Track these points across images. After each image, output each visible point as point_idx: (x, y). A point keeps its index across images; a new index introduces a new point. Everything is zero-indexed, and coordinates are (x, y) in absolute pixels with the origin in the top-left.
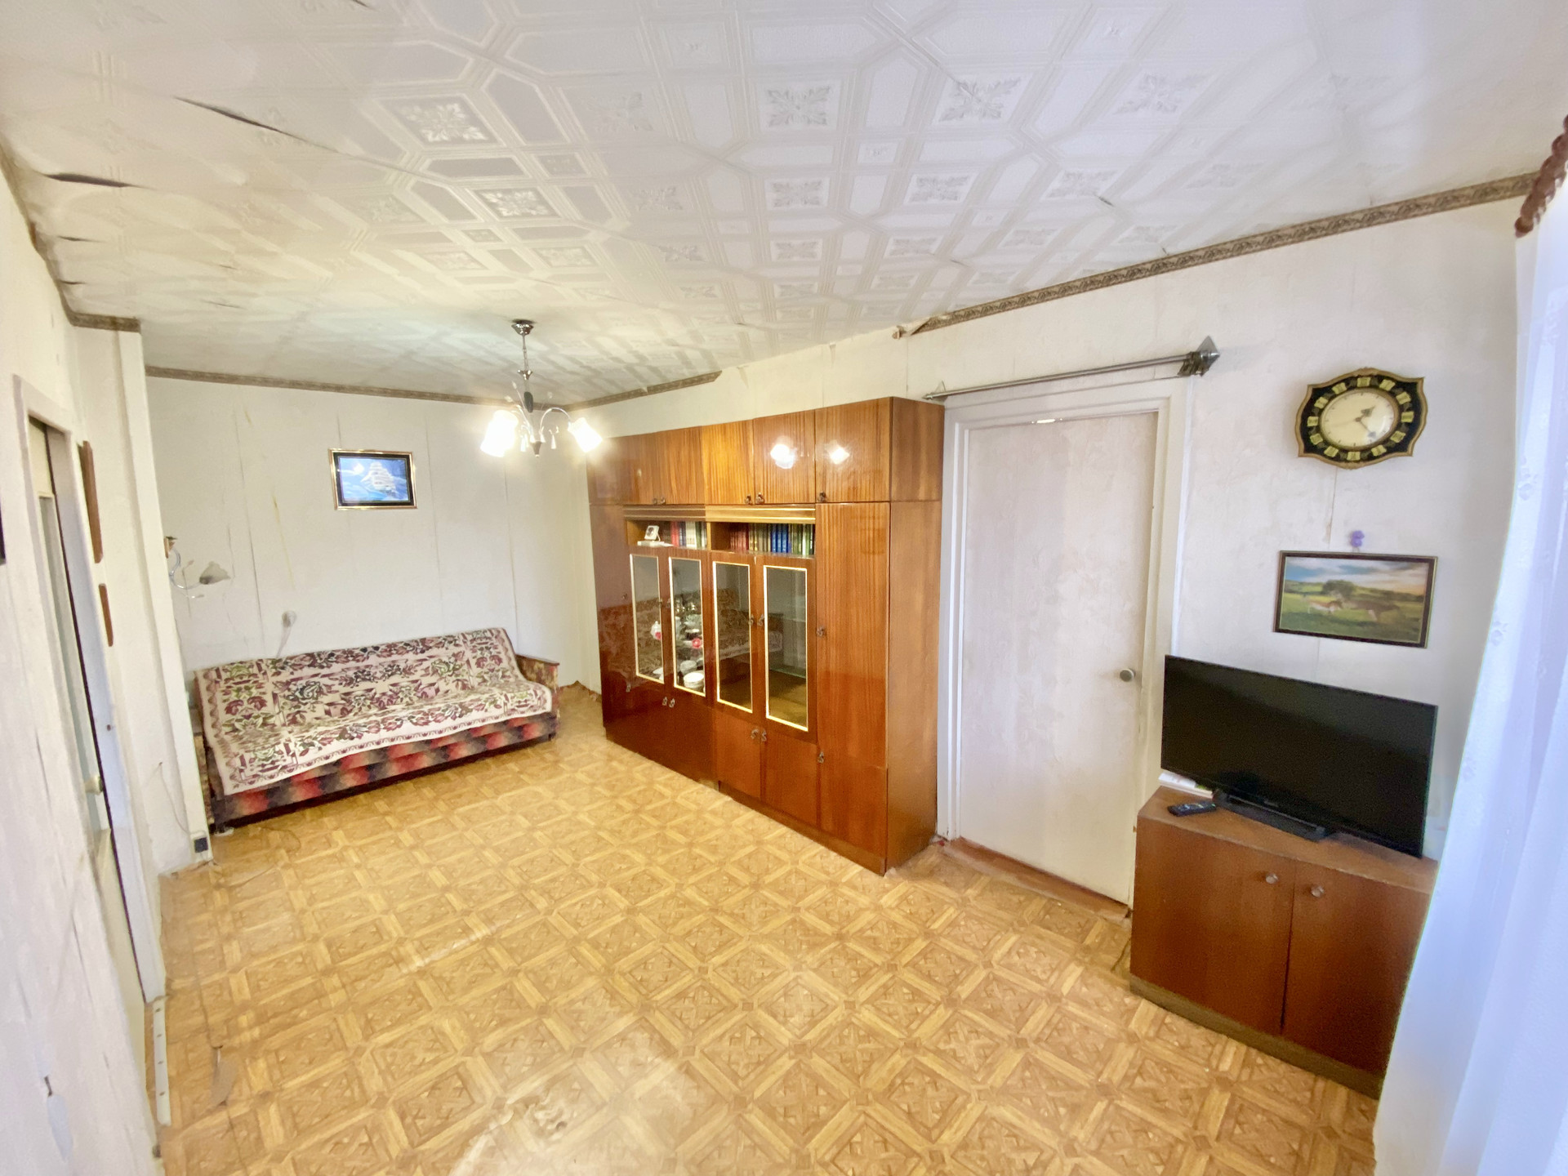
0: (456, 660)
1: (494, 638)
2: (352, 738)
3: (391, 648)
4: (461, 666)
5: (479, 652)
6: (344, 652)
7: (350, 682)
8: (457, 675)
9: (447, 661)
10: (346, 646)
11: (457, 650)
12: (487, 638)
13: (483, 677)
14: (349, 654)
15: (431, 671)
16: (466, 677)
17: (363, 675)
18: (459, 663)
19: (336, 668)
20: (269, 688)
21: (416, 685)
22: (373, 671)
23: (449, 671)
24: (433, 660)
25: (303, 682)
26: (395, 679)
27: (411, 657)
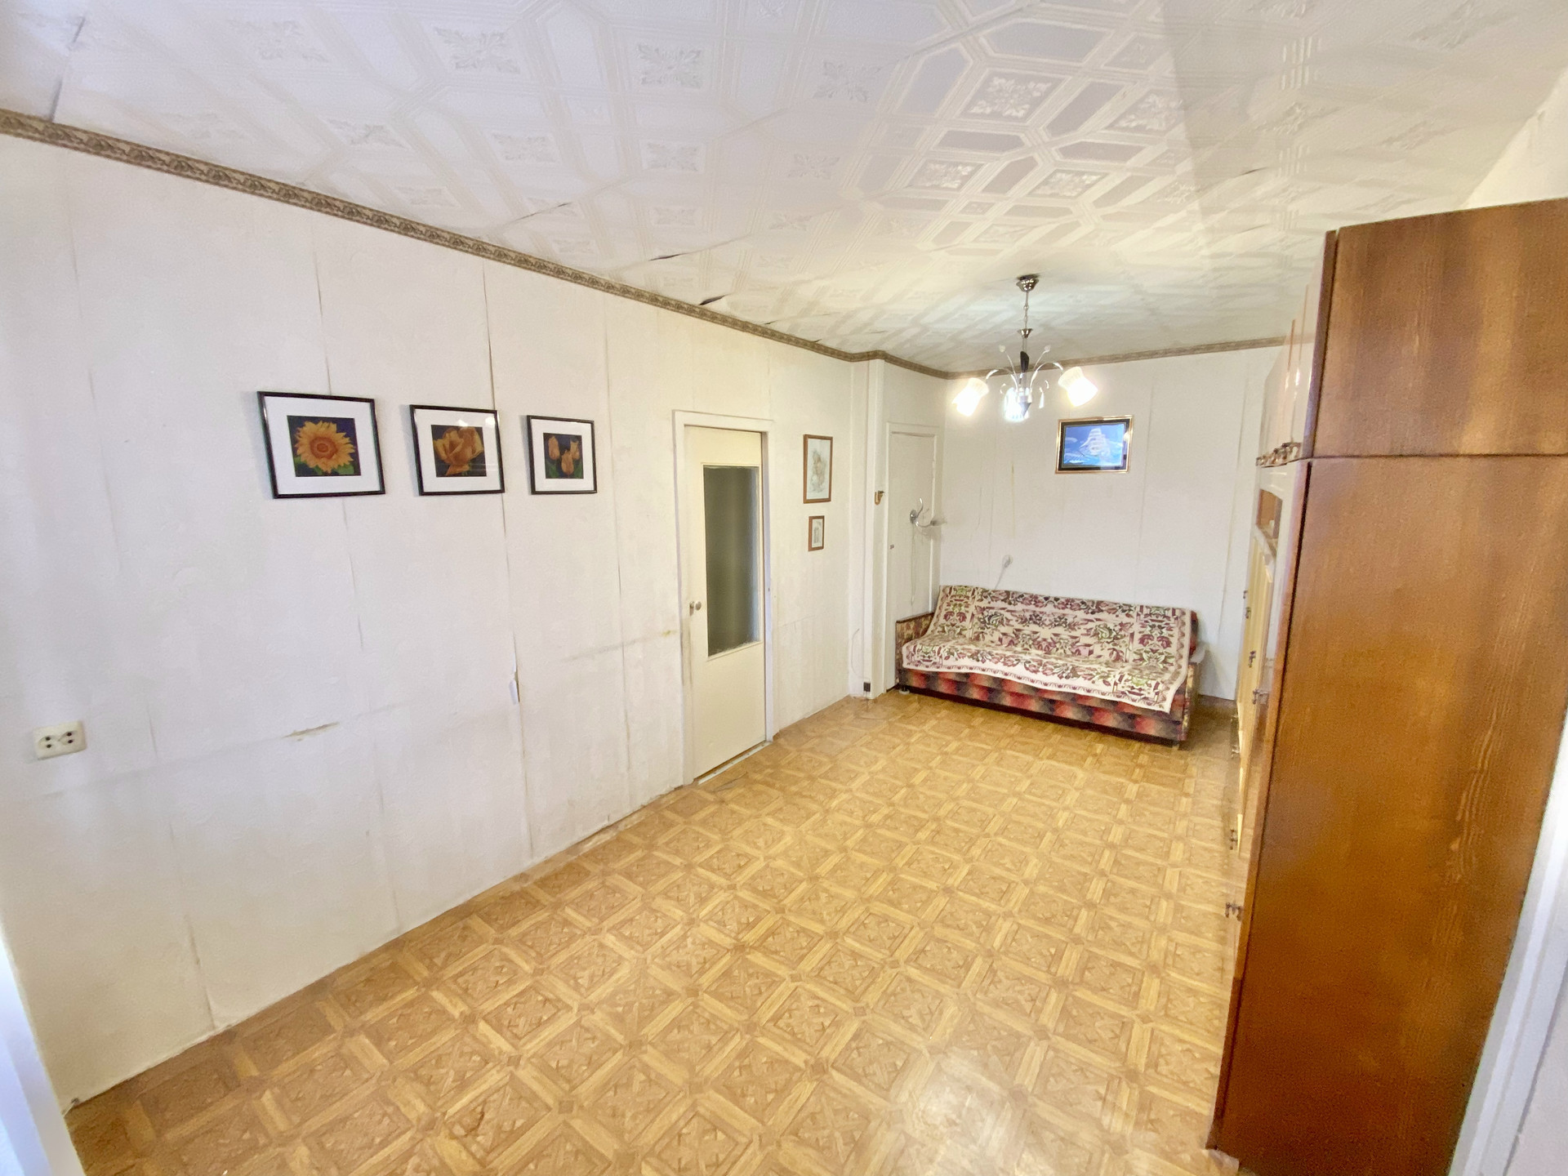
0: (1121, 630)
1: (1172, 620)
2: (978, 661)
3: (1069, 603)
4: (1122, 637)
5: (1149, 628)
6: (1031, 596)
7: (1024, 621)
8: (1115, 645)
9: (1112, 628)
10: (1035, 592)
11: (1126, 620)
12: (1165, 616)
13: (1141, 654)
14: (1034, 599)
15: (1092, 632)
16: (1123, 649)
17: (1036, 619)
18: (1122, 633)
19: (1020, 607)
20: (972, 609)
21: (1074, 640)
22: (1044, 617)
23: (1109, 638)
24: (1098, 623)
25: (992, 612)
26: (1059, 630)
27: (1081, 614)
